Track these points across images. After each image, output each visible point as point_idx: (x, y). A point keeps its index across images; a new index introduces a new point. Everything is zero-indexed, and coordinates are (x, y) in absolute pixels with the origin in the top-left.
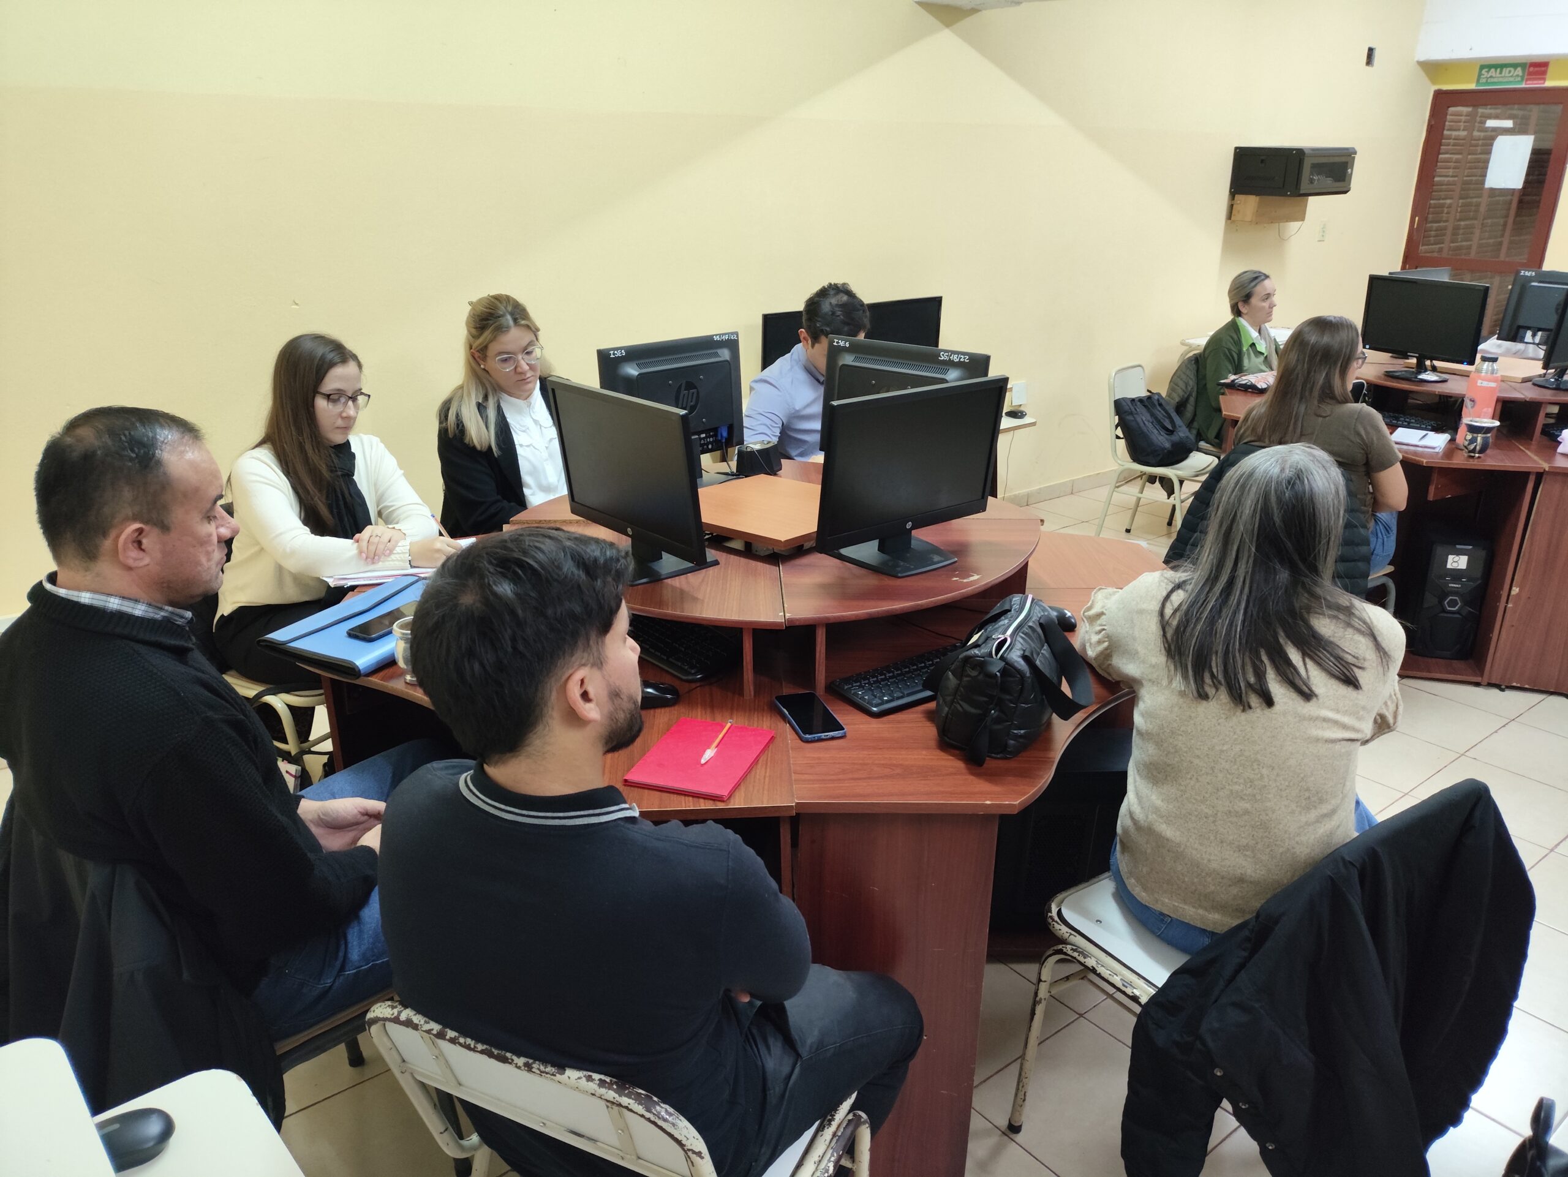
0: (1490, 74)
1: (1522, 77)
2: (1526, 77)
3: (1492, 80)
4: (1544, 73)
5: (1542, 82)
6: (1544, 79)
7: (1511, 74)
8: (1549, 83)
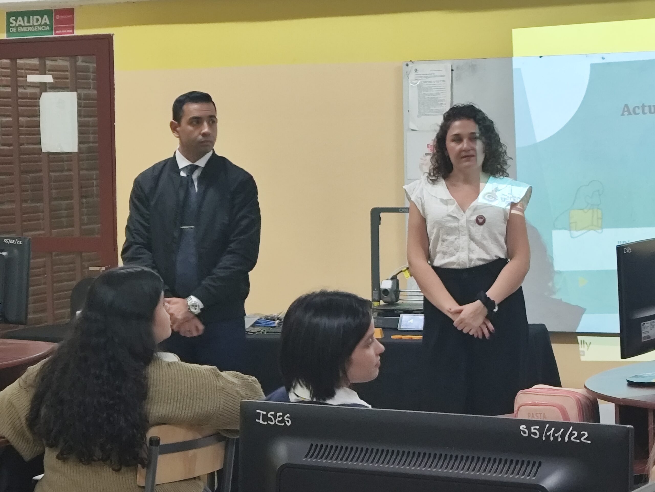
0: (18, 23)
1: (51, 26)
2: (54, 26)
3: (22, 29)
4: (72, 21)
5: (71, 31)
6: (73, 28)
7: (38, 23)
8: (78, 33)
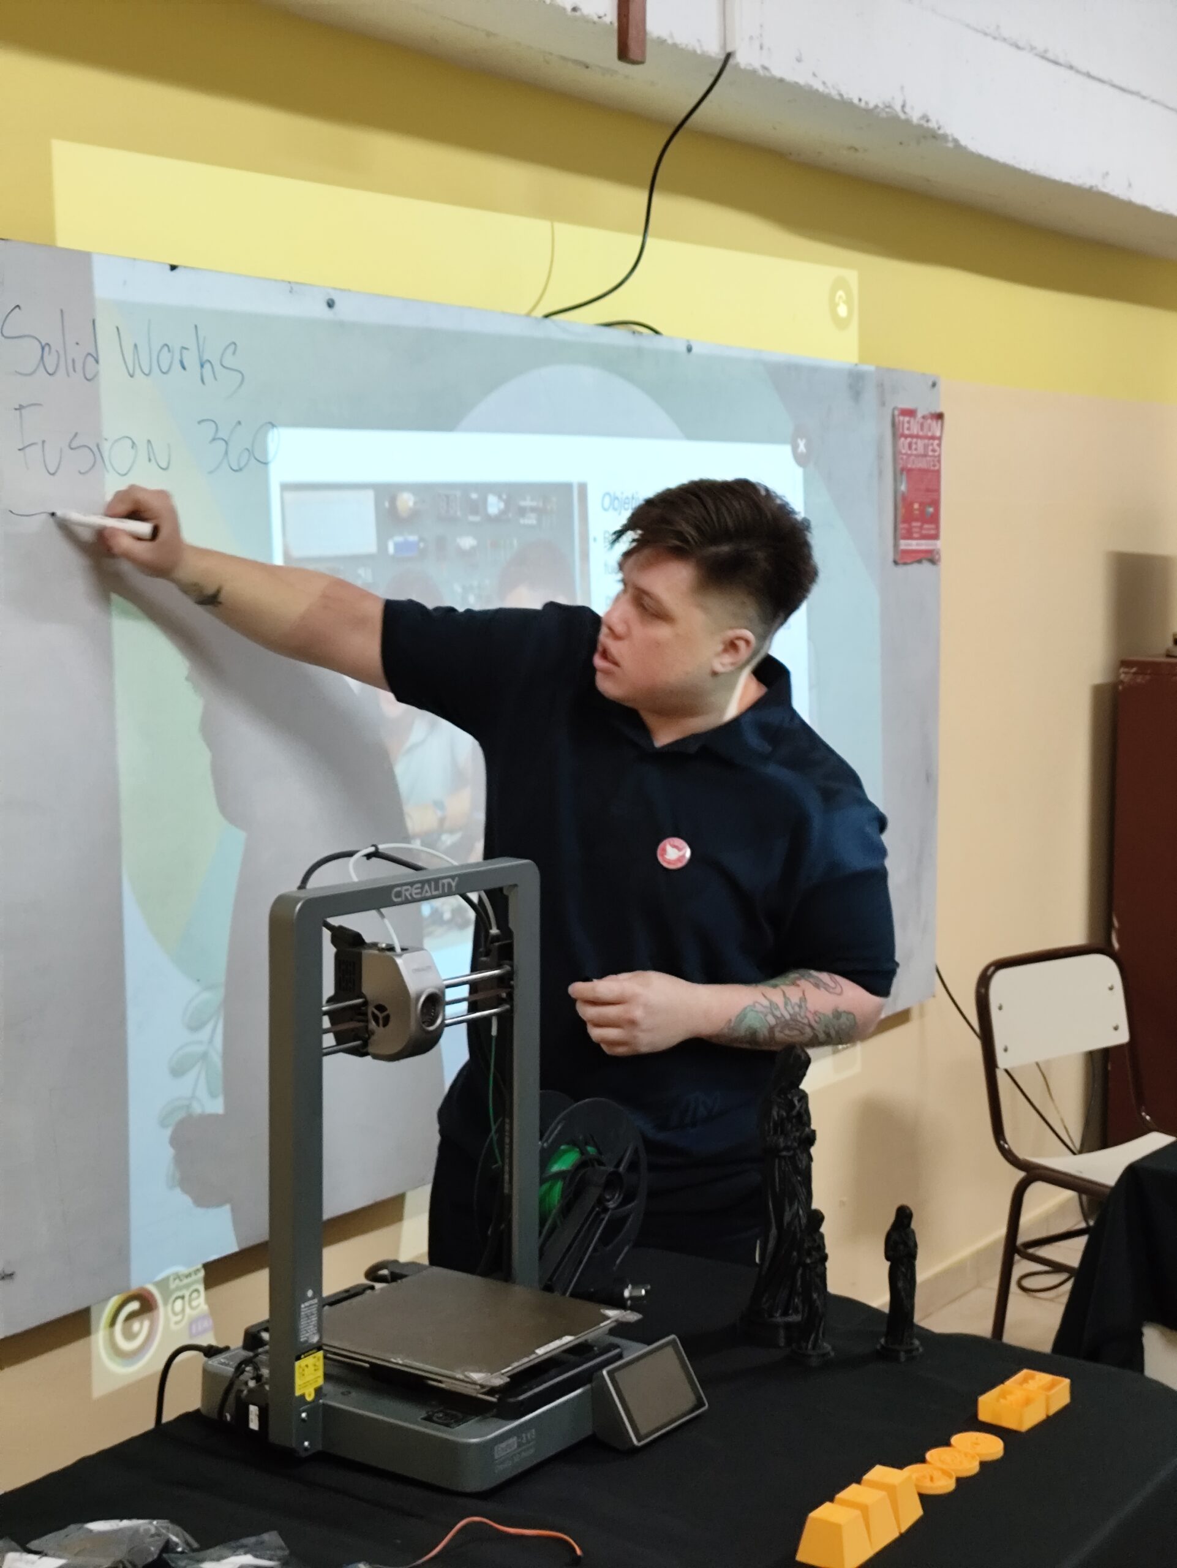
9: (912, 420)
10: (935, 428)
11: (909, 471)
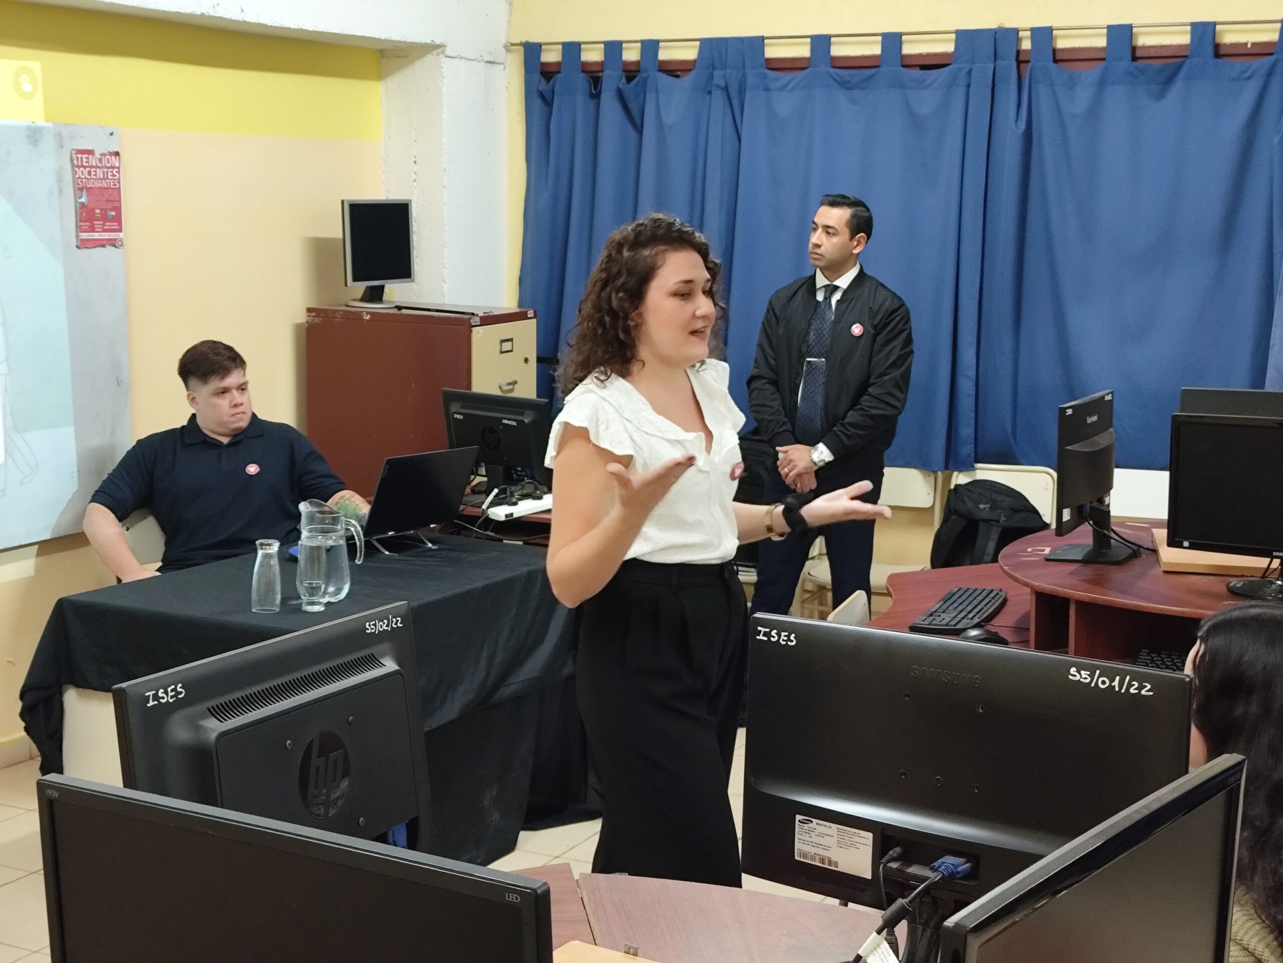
9: (90, 156)
10: (114, 161)
11: (89, 189)
